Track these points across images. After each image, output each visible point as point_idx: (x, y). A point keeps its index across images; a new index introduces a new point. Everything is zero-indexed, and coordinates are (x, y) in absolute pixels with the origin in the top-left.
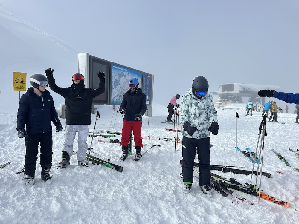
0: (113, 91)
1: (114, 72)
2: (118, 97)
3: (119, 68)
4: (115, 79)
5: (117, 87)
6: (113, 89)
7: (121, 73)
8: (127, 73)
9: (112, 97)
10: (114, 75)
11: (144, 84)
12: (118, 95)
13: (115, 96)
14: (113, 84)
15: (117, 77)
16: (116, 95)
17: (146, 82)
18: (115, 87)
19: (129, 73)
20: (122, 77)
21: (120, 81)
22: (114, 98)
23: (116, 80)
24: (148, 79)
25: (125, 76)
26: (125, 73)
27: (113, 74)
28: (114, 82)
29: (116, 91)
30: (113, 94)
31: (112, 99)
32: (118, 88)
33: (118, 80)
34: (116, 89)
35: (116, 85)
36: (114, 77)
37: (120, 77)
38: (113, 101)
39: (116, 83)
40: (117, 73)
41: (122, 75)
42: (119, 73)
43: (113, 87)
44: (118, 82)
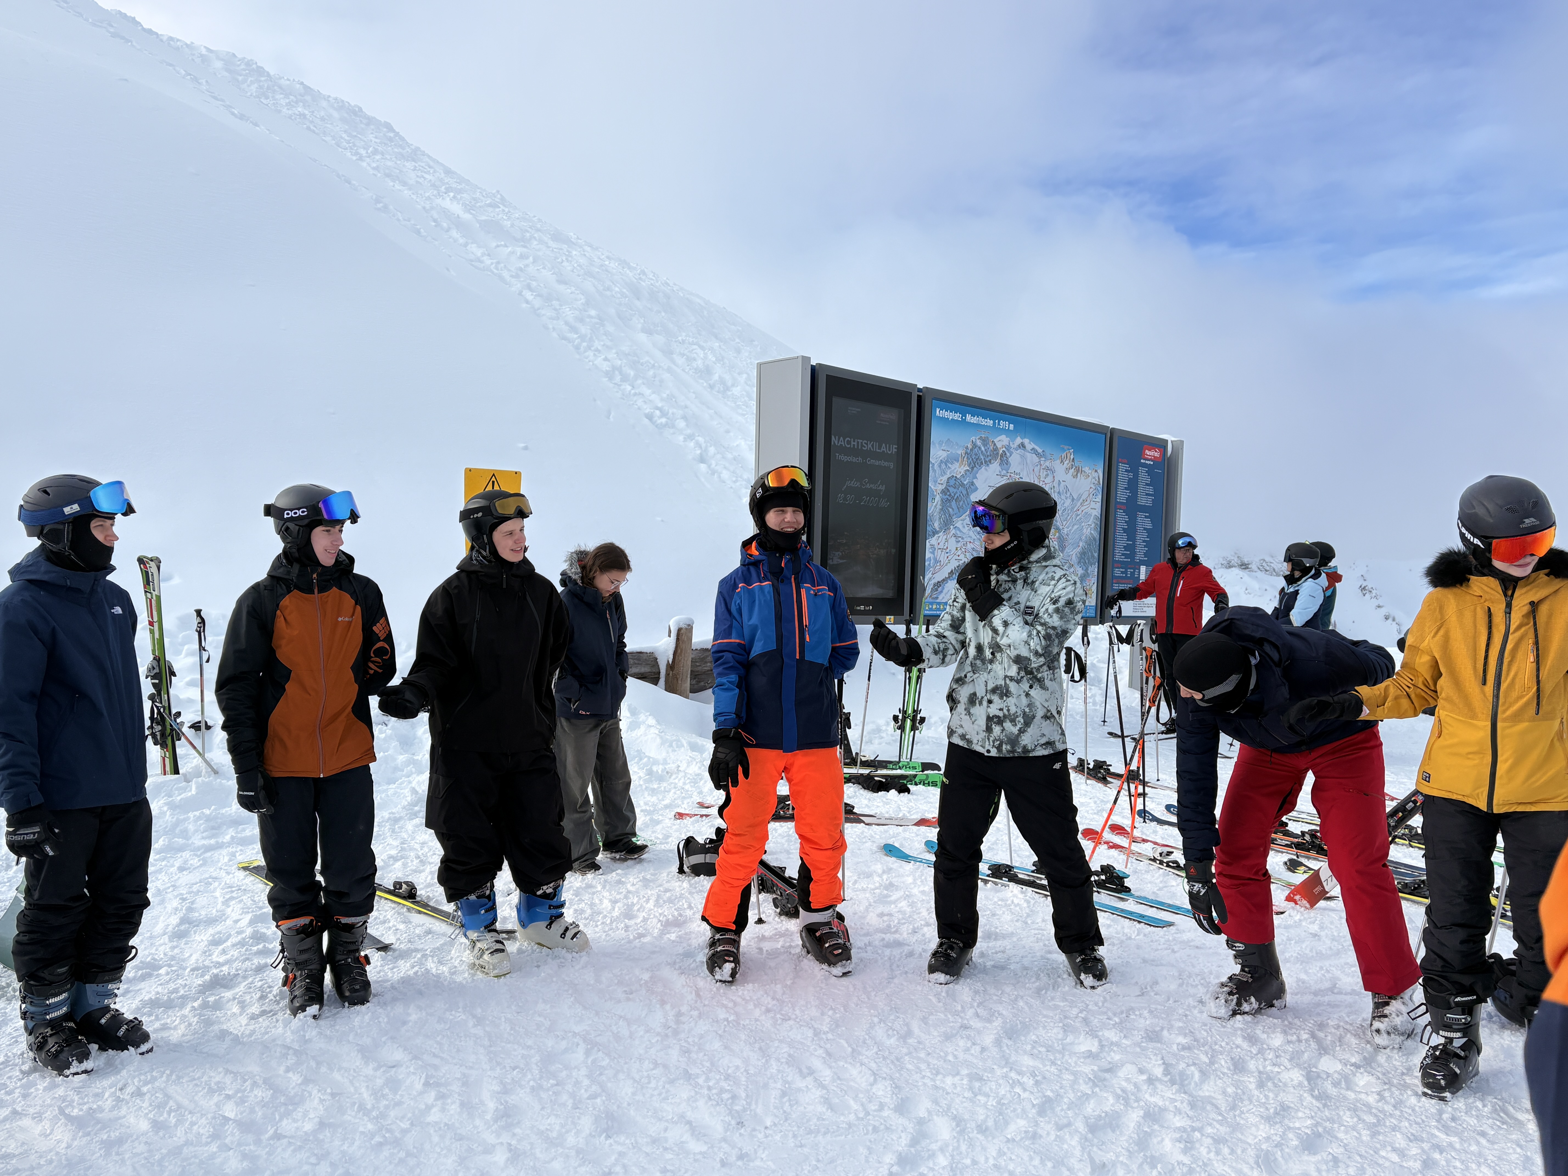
0: (933, 546)
1: (941, 443)
3: (969, 418)
4: (945, 478)
6: (935, 533)
7: (979, 443)
8: (1013, 440)
9: (929, 581)
10: (943, 455)
11: (1121, 495)
14: (933, 507)
15: (959, 469)
17: (1132, 486)
18: (947, 524)
19: (1026, 441)
20: (988, 463)
21: (972, 487)
22: (938, 584)
23: (952, 482)
24: (1142, 471)
25: (1004, 458)
26: (1002, 441)
27: (937, 453)
28: (938, 498)
29: (952, 544)
30: (937, 561)
31: (927, 589)
32: (965, 531)
33: (963, 485)
34: (954, 531)
35: (950, 510)
36: (940, 466)
37: (972, 468)
38: (932, 604)
39: (953, 503)
40: (957, 444)
41: (983, 455)
42: (970, 446)
43: (936, 525)
44: (964, 492)
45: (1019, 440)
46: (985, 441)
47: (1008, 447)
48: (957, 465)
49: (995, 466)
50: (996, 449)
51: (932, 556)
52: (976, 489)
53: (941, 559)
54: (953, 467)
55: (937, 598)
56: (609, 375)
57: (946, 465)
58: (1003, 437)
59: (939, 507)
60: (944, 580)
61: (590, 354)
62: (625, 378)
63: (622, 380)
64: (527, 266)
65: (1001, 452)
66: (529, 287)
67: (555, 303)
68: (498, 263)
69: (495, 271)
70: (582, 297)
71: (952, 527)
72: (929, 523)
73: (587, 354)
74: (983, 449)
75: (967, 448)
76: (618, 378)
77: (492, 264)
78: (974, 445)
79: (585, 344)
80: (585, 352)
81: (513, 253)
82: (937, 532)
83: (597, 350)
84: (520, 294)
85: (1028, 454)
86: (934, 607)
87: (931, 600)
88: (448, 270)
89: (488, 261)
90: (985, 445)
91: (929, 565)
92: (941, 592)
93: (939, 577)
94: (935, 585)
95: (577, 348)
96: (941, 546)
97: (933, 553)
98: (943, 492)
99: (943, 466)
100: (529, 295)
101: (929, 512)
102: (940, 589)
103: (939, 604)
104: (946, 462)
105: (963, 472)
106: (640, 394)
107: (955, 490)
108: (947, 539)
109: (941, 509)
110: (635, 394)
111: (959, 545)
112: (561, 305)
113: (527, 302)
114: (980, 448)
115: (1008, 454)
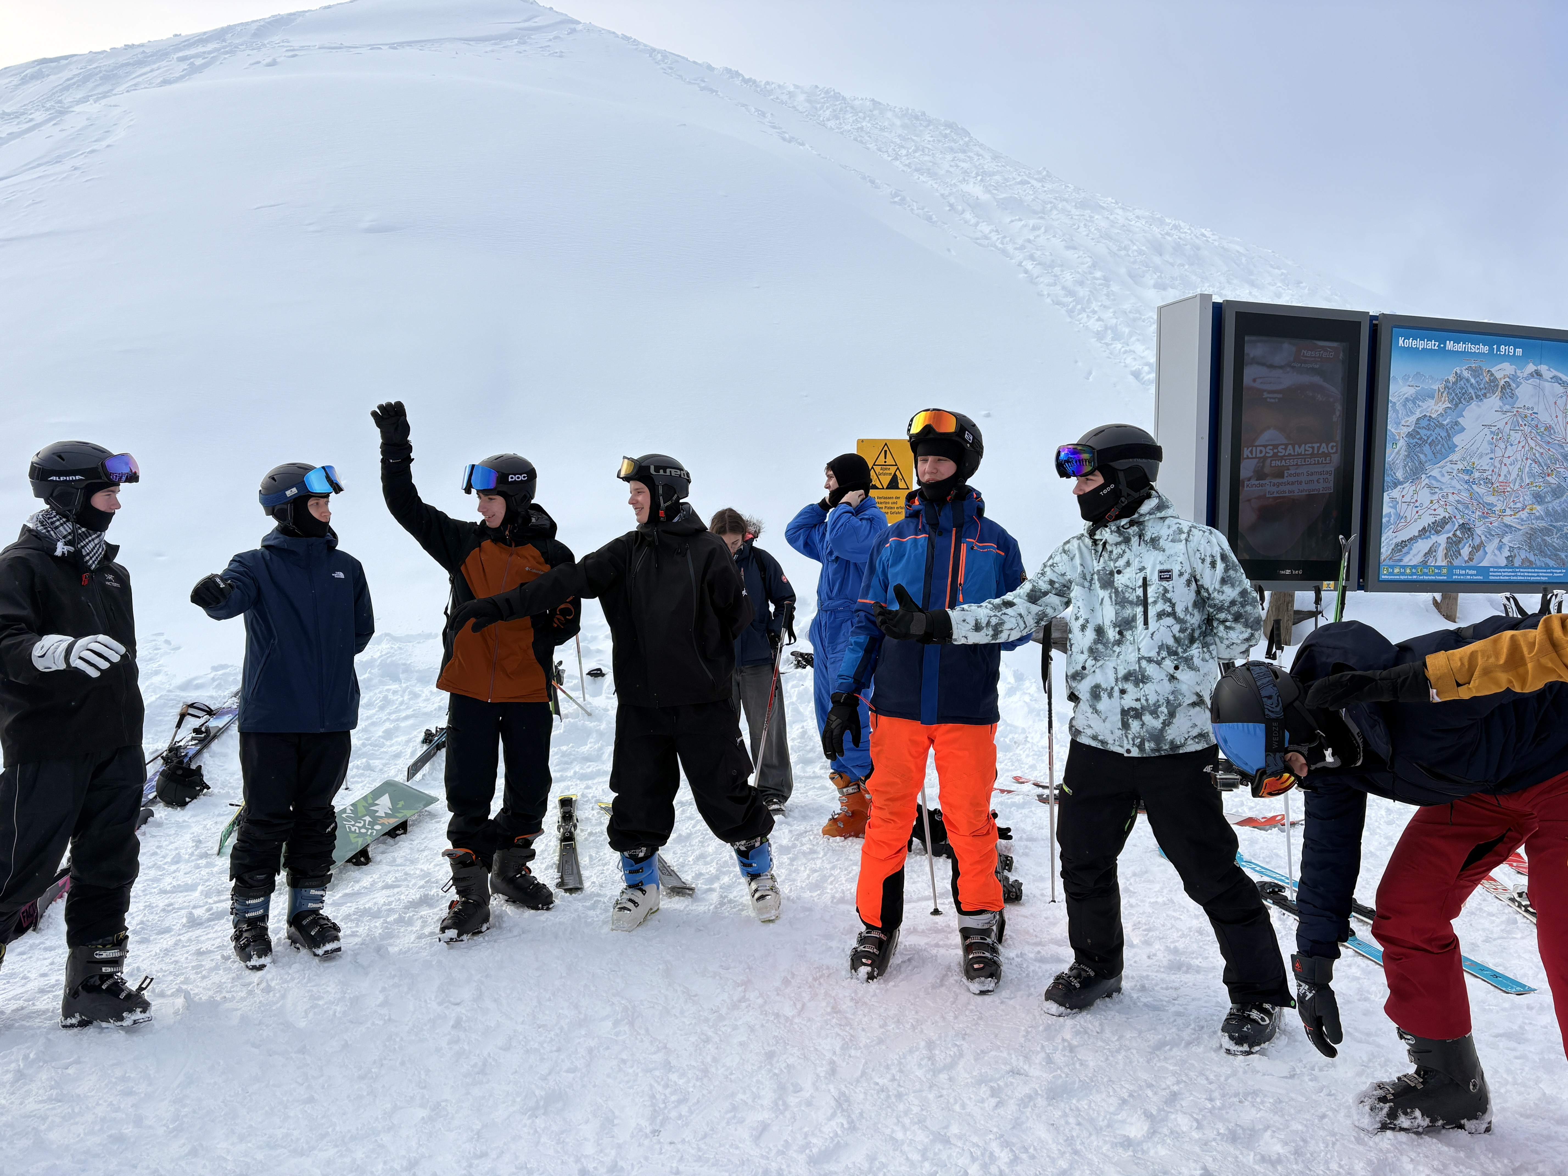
0: (1393, 499)
1: (1405, 378)
2: (1442, 539)
3: (1450, 345)
4: (1413, 419)
5: (1435, 473)
6: (1397, 484)
7: (1466, 374)
8: (1522, 368)
9: (1388, 541)
10: (1410, 391)
12: (1444, 522)
13: (1414, 530)
14: (1395, 453)
15: (1435, 408)
16: (1427, 520)
18: (1416, 473)
19: (1543, 368)
20: (1481, 397)
21: (1457, 427)
22: (1402, 546)
23: (1424, 423)
25: (1507, 391)
26: (1503, 371)
27: (1399, 390)
28: (1401, 443)
29: (1424, 496)
30: (1399, 517)
31: (1385, 550)
32: (1446, 479)
33: (1441, 426)
34: (1427, 481)
35: (1422, 456)
36: (1405, 405)
37: (1456, 405)
38: (1392, 567)
39: (1427, 448)
40: (1432, 378)
41: (1473, 388)
42: (1452, 379)
43: (1400, 475)
44: (1444, 434)
45: (1531, 368)
46: (1476, 372)
47: (1514, 378)
48: (1431, 402)
49: (1494, 401)
50: (1494, 380)
51: (1392, 511)
52: (1463, 429)
53: (1408, 514)
54: (1425, 405)
55: (1401, 560)
56: (1100, 336)
57: (1414, 403)
58: (1506, 365)
59: (1403, 453)
60: (1411, 539)
61: (1084, 315)
62: (1117, 337)
63: (1113, 339)
64: (1038, 236)
65: (1502, 383)
66: (1032, 258)
67: (1057, 270)
68: (1005, 237)
69: (1000, 246)
70: (1089, 259)
71: (1423, 476)
72: (1388, 472)
73: (1080, 316)
74: (1473, 381)
75: (1447, 381)
76: (1108, 339)
77: (998, 239)
78: (1459, 377)
79: (1079, 307)
80: (1079, 314)
81: (1025, 226)
82: (1401, 483)
83: (1094, 312)
84: (1020, 265)
85: (1547, 384)
86: (1396, 570)
87: (1391, 563)
88: (949, 250)
89: (994, 237)
90: (1475, 377)
91: (1389, 521)
92: (1408, 553)
93: (1404, 535)
94: (1397, 545)
95: (1070, 312)
96: (1407, 499)
97: (1395, 507)
98: (1409, 435)
99: (1410, 405)
100: (1029, 265)
101: (1389, 459)
102: (1405, 550)
103: (1404, 567)
104: (1415, 400)
105: (1441, 410)
106: (1131, 351)
107: (1429, 433)
108: (1416, 492)
109: (1408, 456)
110: (1125, 352)
111: (1435, 497)
112: (1062, 271)
113: (1026, 272)
114: (1468, 380)
115: (1514, 385)
